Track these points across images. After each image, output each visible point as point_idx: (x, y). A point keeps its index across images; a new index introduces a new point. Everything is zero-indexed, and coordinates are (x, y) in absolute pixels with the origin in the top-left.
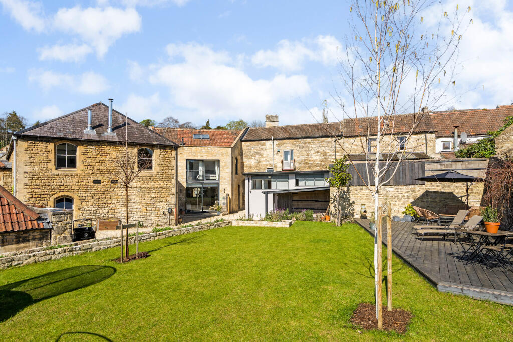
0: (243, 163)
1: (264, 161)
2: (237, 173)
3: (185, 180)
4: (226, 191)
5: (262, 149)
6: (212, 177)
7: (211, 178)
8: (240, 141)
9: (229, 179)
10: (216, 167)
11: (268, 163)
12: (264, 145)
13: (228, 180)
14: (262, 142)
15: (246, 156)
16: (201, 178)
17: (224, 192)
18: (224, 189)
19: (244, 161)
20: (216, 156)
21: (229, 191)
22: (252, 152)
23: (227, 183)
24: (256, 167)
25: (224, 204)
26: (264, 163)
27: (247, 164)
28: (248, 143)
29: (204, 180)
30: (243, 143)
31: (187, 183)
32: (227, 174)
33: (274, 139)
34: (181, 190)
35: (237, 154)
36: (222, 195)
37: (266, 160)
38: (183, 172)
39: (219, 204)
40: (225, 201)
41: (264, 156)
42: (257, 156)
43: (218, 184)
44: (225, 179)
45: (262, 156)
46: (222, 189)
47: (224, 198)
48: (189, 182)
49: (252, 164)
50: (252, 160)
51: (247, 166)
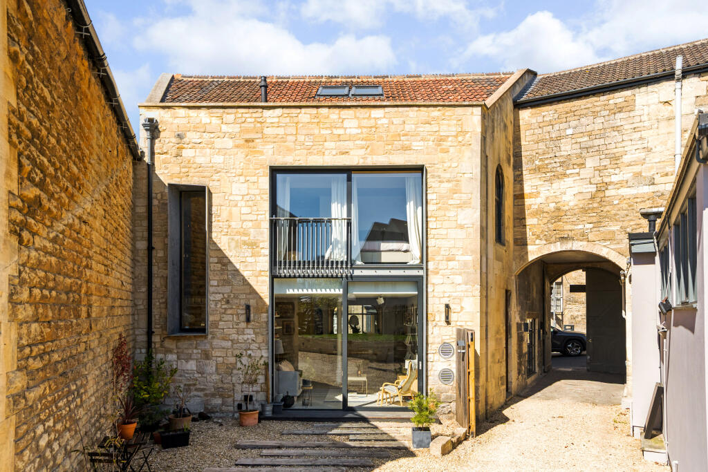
0: (519, 197)
1: (622, 184)
2: (500, 239)
3: (264, 263)
4: (453, 317)
5: (616, 129)
6: (389, 251)
7: (385, 258)
8: (509, 105)
9: (469, 258)
10: (410, 207)
11: (647, 190)
12: (628, 107)
13: (465, 264)
14: (619, 97)
15: (538, 169)
16: (339, 254)
17: (448, 323)
18: (447, 306)
19: (527, 189)
20: (406, 148)
21: (469, 314)
22: (567, 148)
23: (459, 279)
24: (585, 211)
25: (445, 376)
26: (624, 191)
27: (539, 200)
28: (548, 112)
29: (350, 263)
30: (525, 114)
31: (273, 277)
32: (461, 234)
33: (686, 73)
34: (248, 307)
35: (503, 156)
36: (438, 334)
37: (638, 175)
38: (258, 226)
39: (421, 375)
40: (452, 364)
41: (626, 159)
42: (590, 163)
43: (418, 282)
44: (450, 259)
45: (615, 159)
46: (434, 306)
47: (445, 350)
48: (285, 272)
49: (566, 198)
50: (568, 181)
51: (539, 212)
